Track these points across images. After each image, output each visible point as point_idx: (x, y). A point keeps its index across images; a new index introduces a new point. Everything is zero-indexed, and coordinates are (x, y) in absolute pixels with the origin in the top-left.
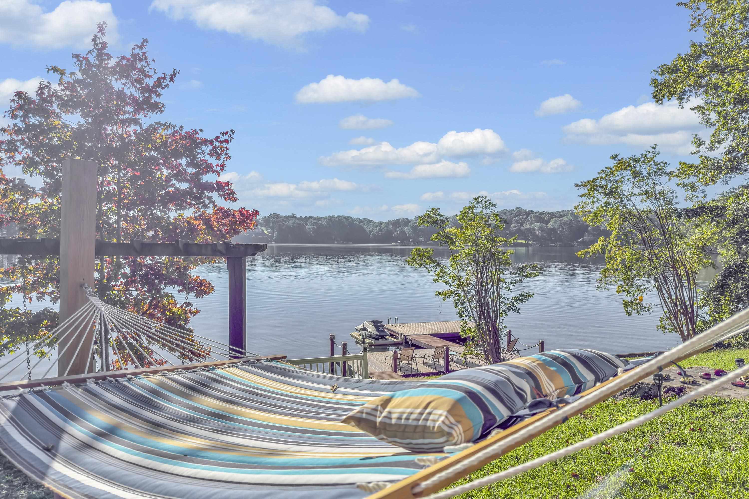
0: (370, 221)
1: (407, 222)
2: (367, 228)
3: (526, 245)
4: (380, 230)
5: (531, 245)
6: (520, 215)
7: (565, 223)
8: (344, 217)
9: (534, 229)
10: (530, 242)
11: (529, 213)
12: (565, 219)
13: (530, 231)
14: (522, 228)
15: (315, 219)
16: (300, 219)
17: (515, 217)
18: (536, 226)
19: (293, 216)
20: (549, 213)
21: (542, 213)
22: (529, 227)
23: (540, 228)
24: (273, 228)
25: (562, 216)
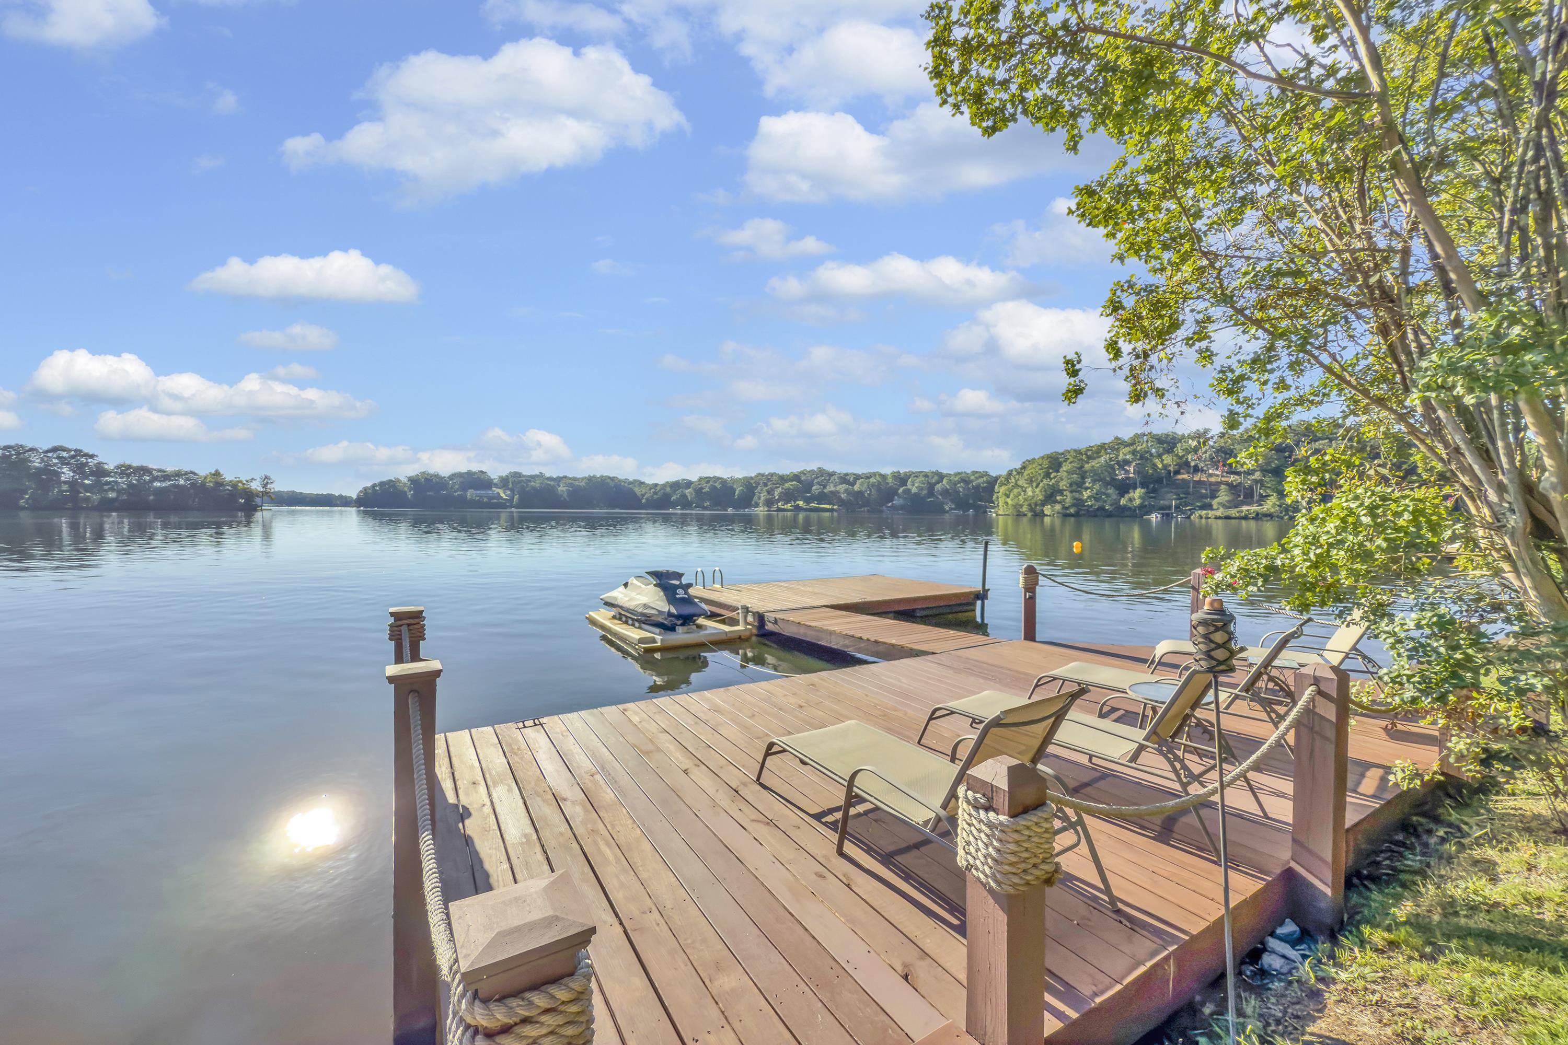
0: (643, 483)
1: (689, 484)
2: (637, 490)
3: (832, 510)
4: (655, 493)
5: (835, 510)
6: (822, 476)
7: (873, 485)
8: (609, 478)
9: (838, 492)
10: (835, 507)
11: (831, 475)
12: (872, 480)
13: (834, 493)
14: (825, 491)
15: (570, 479)
16: (550, 479)
17: (817, 478)
18: (842, 488)
19: (541, 475)
20: (855, 474)
21: (847, 475)
22: (833, 489)
23: (846, 491)
24: (512, 490)
25: (868, 478)
